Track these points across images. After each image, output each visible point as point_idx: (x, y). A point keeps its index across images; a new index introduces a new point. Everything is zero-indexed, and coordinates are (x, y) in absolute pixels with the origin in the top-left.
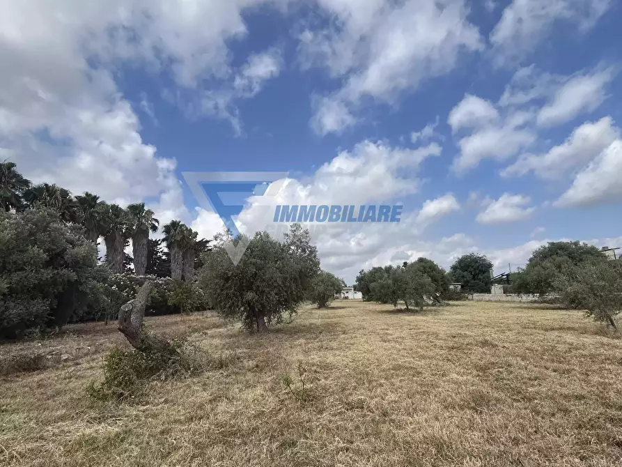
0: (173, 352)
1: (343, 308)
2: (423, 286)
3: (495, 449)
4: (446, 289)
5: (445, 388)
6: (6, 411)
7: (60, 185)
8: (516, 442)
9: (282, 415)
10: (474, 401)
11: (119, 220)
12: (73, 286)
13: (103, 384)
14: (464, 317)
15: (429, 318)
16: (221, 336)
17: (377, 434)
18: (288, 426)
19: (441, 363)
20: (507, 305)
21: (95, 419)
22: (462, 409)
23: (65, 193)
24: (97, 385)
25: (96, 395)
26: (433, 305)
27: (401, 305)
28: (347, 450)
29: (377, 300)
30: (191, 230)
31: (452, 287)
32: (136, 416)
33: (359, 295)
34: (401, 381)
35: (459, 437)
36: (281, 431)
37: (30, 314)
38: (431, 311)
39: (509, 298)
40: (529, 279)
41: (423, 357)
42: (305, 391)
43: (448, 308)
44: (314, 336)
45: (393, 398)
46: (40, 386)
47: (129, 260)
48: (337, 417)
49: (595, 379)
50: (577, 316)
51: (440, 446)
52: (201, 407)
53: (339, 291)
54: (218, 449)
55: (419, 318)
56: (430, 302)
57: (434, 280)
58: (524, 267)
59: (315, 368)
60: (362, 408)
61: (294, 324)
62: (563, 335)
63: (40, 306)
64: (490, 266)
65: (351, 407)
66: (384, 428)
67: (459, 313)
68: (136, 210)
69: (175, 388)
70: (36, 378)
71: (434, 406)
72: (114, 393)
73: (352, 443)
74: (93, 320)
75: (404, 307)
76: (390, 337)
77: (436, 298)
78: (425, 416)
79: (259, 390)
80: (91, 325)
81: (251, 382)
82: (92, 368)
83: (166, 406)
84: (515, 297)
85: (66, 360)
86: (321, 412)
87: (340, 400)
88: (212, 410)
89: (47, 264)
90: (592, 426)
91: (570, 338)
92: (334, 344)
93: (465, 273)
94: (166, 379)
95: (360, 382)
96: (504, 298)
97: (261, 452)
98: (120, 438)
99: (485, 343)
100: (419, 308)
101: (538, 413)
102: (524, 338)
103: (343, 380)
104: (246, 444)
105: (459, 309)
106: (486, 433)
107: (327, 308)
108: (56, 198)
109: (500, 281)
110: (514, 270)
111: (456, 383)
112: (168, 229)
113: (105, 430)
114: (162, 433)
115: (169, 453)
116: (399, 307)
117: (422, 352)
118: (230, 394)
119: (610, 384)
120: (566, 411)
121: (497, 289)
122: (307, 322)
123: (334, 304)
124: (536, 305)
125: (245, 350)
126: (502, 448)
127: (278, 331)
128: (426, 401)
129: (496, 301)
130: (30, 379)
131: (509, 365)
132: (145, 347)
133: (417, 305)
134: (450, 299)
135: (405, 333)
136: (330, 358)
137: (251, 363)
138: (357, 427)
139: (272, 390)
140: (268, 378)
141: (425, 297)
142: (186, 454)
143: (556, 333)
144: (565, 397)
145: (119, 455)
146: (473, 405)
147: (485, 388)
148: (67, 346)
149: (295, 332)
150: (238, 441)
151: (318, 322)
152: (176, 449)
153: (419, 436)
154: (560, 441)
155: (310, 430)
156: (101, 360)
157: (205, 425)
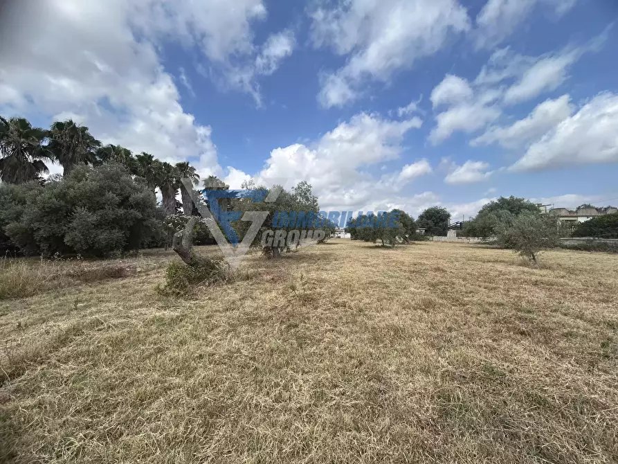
0: (213, 267)
1: (337, 244)
2: (396, 229)
3: (435, 333)
4: (413, 232)
5: (404, 296)
6: (103, 301)
7: (123, 146)
8: (450, 330)
9: (289, 309)
10: (424, 305)
11: (170, 174)
12: (139, 222)
13: (166, 286)
14: (424, 252)
15: (399, 252)
16: (248, 260)
17: (354, 322)
18: (293, 316)
19: (403, 281)
20: (457, 245)
21: (162, 307)
22: (415, 309)
23: (128, 153)
24: (162, 287)
25: (162, 293)
26: (403, 243)
27: (379, 242)
28: (333, 330)
29: (362, 239)
30: (224, 184)
31: (418, 231)
32: (190, 307)
33: (349, 235)
34: (374, 291)
35: (411, 326)
36: (288, 319)
37: (113, 240)
38: (400, 247)
39: (460, 240)
40: (476, 225)
41: (392, 277)
42: (306, 295)
43: (413, 246)
44: (314, 261)
45: (367, 301)
46: (123, 287)
47: (179, 205)
48: (327, 312)
49: (514, 293)
50: (509, 254)
51: (396, 330)
52: (234, 302)
53: (333, 232)
54: (245, 328)
55: (391, 251)
56: (400, 242)
57: (405, 225)
58: (474, 217)
59: (313, 281)
60: (345, 306)
61: (300, 252)
62: (496, 265)
63: (117, 234)
64: (449, 216)
65: (337, 305)
66: (359, 319)
67: (421, 249)
68: (183, 167)
69: (216, 291)
70: (121, 282)
71: (395, 307)
72: (174, 292)
73: (336, 327)
74: (157, 247)
75: (380, 244)
76: (368, 264)
77: (405, 239)
78: (389, 313)
79: (274, 294)
80: (155, 250)
81: (269, 289)
82: (157, 277)
83: (210, 302)
84: (464, 240)
85: (140, 272)
86: (316, 308)
87: (330, 302)
88: (241, 305)
89: (119, 205)
90: (505, 322)
91: (500, 267)
92: (328, 267)
93: (429, 221)
94: (209, 285)
95: (344, 291)
96: (456, 239)
97: (274, 330)
98: (180, 319)
99: (438, 269)
100: (393, 245)
101: (468, 313)
102: (467, 267)
103: (332, 289)
104: (264, 325)
105: (422, 247)
106: (429, 324)
107: (325, 243)
108: (121, 156)
109: (454, 228)
110: (467, 219)
111: (413, 294)
112: (206, 182)
113: (168, 314)
114: (208, 317)
115: (213, 329)
116: (377, 244)
117: (391, 274)
118: (254, 295)
119: (523, 297)
120: (488, 313)
121: (451, 234)
122: (309, 253)
123: (329, 241)
124: (479, 245)
125: (264, 269)
126: (440, 333)
127: (289, 257)
128: (390, 303)
129: (450, 242)
130: (116, 283)
131: (453, 284)
132: (193, 263)
133: (390, 243)
134: (416, 240)
135: (380, 261)
136: (324, 275)
137: (269, 277)
138: (341, 318)
139: (283, 294)
140: (280, 287)
141: (397, 238)
142: (224, 330)
143: (491, 264)
144: (490, 304)
145: (179, 328)
146: (424, 307)
147: (434, 297)
148: (140, 263)
149: (300, 258)
150: (259, 324)
151: (318, 253)
152: (217, 327)
153: (382, 325)
154: (480, 330)
155: (308, 318)
156: (164, 272)
157: (236, 313)
